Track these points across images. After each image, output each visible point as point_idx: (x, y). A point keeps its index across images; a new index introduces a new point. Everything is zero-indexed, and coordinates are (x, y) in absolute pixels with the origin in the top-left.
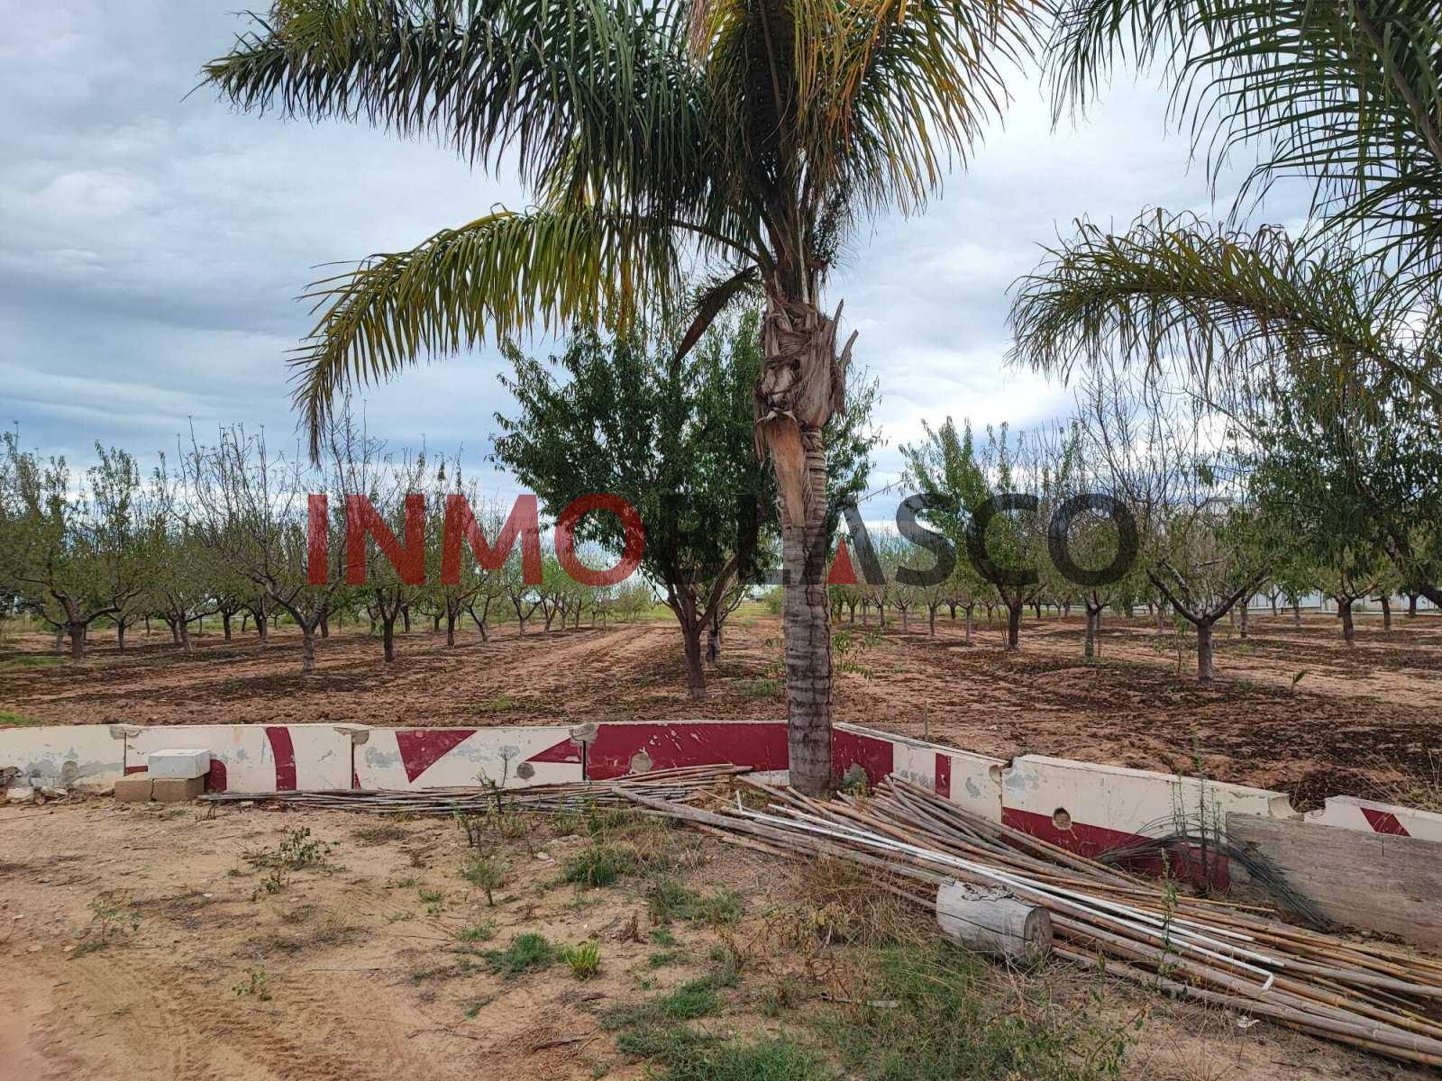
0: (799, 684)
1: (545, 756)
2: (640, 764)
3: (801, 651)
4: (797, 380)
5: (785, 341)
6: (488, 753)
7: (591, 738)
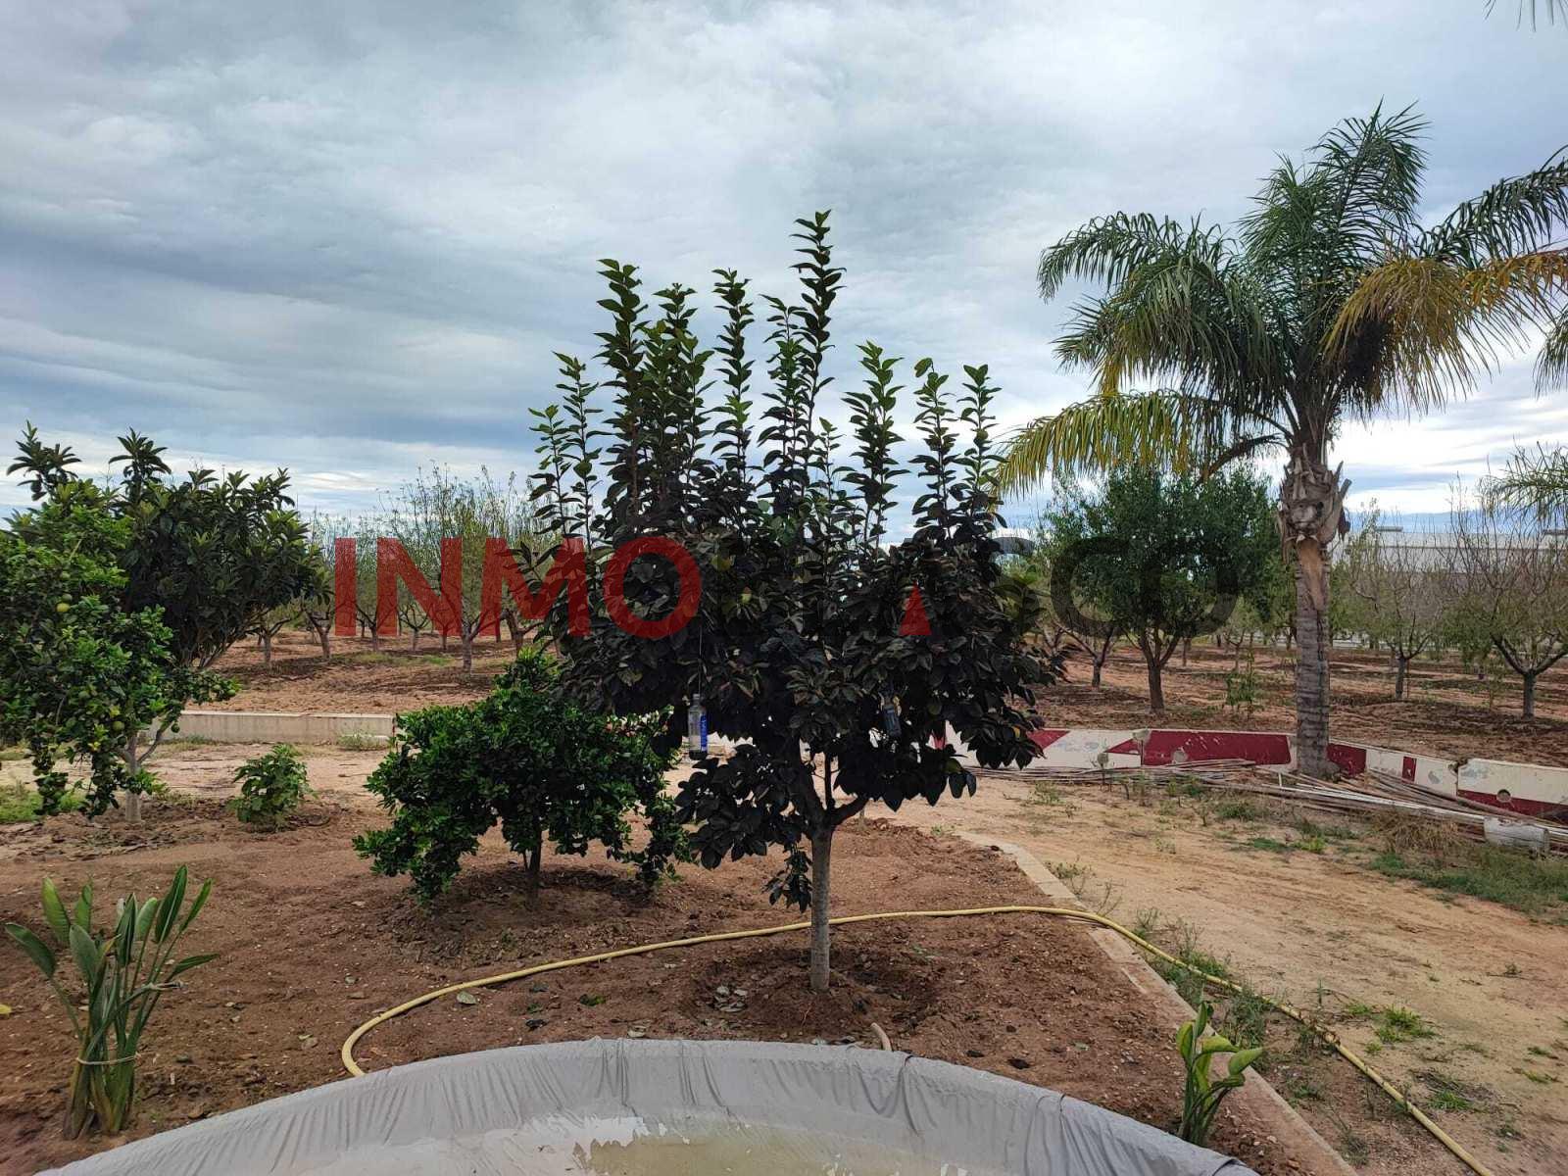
0: (1312, 710)
1: (1117, 749)
2: (1179, 757)
3: (1314, 689)
4: (1318, 515)
5: (1310, 489)
6: (1076, 746)
7: (1146, 739)
